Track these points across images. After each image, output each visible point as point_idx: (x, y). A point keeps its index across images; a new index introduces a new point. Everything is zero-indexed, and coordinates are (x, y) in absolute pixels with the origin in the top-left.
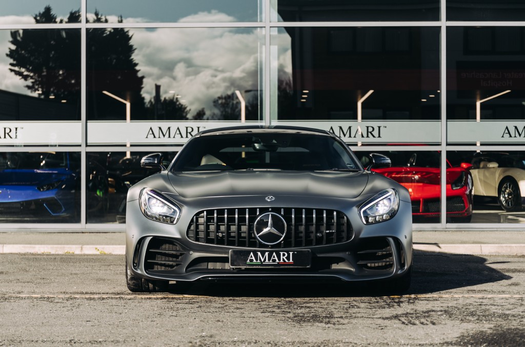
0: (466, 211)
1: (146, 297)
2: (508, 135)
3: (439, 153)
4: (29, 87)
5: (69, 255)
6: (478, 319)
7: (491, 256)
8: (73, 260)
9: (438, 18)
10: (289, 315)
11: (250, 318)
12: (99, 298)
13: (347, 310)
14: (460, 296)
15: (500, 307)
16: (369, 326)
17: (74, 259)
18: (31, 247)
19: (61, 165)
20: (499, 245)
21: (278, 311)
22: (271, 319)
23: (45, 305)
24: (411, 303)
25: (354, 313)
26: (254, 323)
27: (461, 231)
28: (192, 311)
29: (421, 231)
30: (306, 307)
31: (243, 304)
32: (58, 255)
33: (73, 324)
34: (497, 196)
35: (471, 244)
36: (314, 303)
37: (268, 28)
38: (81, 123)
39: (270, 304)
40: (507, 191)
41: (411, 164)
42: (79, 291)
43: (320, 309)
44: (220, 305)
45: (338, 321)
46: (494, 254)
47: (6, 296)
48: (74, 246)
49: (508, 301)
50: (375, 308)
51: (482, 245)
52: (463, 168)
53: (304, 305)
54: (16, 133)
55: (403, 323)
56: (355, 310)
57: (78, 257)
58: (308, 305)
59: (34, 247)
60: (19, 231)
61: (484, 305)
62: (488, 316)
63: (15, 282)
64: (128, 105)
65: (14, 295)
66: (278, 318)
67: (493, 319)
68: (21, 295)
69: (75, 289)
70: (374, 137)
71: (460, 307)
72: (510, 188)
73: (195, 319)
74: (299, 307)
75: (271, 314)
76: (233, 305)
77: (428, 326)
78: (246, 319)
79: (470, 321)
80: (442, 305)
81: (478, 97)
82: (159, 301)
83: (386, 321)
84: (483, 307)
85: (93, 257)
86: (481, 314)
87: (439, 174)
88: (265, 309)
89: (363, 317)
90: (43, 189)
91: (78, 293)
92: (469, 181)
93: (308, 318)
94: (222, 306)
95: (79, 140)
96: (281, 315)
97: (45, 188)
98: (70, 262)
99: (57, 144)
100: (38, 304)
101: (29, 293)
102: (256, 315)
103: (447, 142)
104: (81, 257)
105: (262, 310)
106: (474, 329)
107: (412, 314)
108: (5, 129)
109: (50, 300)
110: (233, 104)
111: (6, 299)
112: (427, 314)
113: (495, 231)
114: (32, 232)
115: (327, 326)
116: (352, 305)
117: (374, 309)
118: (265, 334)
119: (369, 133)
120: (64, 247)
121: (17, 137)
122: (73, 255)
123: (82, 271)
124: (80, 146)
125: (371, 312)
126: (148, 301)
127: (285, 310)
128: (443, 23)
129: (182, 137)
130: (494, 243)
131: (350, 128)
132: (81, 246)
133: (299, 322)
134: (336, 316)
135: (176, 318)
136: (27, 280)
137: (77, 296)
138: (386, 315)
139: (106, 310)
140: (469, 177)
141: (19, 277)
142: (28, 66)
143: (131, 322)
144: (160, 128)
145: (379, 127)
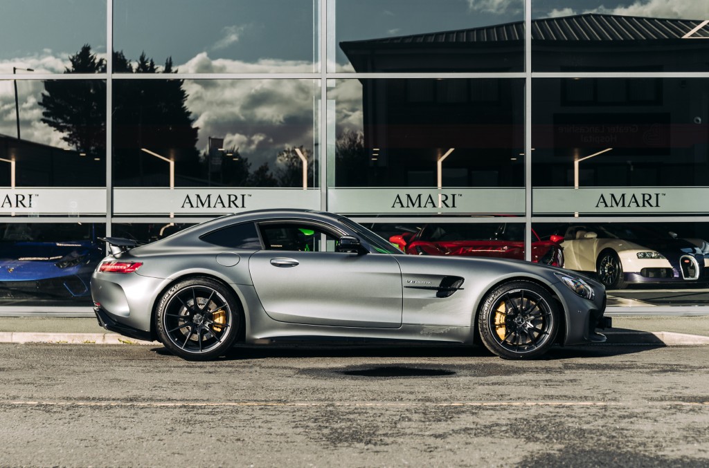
1: (163, 405)
2: (604, 204)
3: (524, 225)
4: (65, 139)
5: (89, 345)
6: (548, 437)
8: (90, 352)
9: (522, 69)
10: (326, 431)
11: (277, 435)
12: (106, 407)
13: (396, 424)
14: (534, 404)
15: (577, 420)
16: (416, 447)
17: (93, 350)
19: (85, 237)
21: (313, 425)
22: (302, 437)
23: (40, 416)
24: (474, 413)
25: (402, 428)
26: (281, 443)
28: (211, 426)
30: (348, 419)
31: (275, 415)
32: (76, 345)
33: (64, 444)
37: (324, 79)
38: (106, 190)
39: (307, 415)
40: (607, 265)
42: (86, 395)
43: (364, 423)
44: (247, 417)
45: (381, 440)
48: (95, 334)
49: (589, 411)
50: (430, 421)
52: (552, 241)
53: (347, 417)
56: (405, 424)
57: (98, 348)
58: (351, 417)
59: (49, 335)
60: (33, 315)
61: (560, 416)
62: (560, 432)
63: (14, 383)
64: (172, 164)
65: (6, 402)
66: (311, 436)
67: (566, 436)
68: (16, 402)
69: (81, 393)
71: (530, 419)
72: (610, 262)
73: (211, 436)
74: (340, 419)
75: (304, 430)
76: (262, 417)
78: (272, 438)
79: (537, 439)
80: (509, 416)
81: (576, 156)
82: (176, 411)
83: (438, 440)
84: (558, 420)
85: (117, 348)
86: (554, 429)
87: (524, 249)
88: (299, 423)
89: (412, 434)
90: (63, 265)
91: (82, 399)
92: (559, 256)
93: (347, 436)
94: (249, 418)
95: (104, 209)
96: (315, 431)
97: (65, 264)
98: (86, 356)
99: (78, 214)
100: (32, 414)
101: (25, 398)
102: (286, 432)
103: (532, 213)
104: (101, 348)
105: (294, 424)
106: (541, 452)
107: (472, 429)
109: (47, 409)
112: (489, 430)
115: (366, 447)
116: (403, 417)
117: (428, 423)
118: (289, 460)
120: (83, 336)
122: (94, 345)
124: (105, 216)
125: (423, 427)
126: (164, 411)
127: (322, 425)
128: (528, 75)
129: (224, 206)
132: (103, 334)
133: (335, 440)
134: (380, 432)
135: (190, 436)
136: (29, 381)
137: (81, 403)
138: (441, 432)
139: (110, 424)
140: (560, 251)
141: (20, 376)
142: (65, 116)
143: (134, 441)
144: (198, 196)
145: (454, 196)
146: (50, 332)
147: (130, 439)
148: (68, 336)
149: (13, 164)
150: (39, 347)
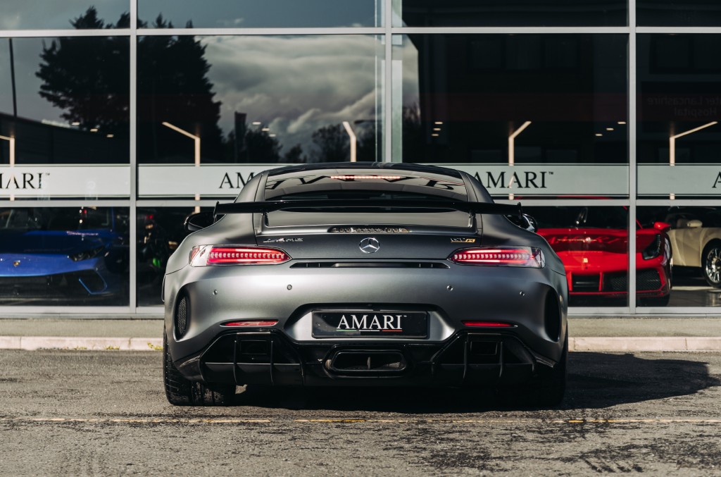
0: (662, 290)
1: (217, 421)
3: (627, 209)
4: (66, 117)
5: (112, 352)
6: (702, 462)
7: (699, 353)
8: (116, 360)
9: (624, 23)
10: (424, 454)
11: (367, 458)
12: (148, 424)
13: (509, 445)
14: (669, 421)
16: (542, 473)
17: (119, 357)
18: (59, 340)
19: (103, 224)
20: (711, 338)
21: (407, 446)
22: (398, 461)
23: (70, 436)
24: (601, 432)
25: (519, 450)
26: (374, 468)
27: (657, 318)
28: (283, 447)
29: (600, 317)
30: (448, 439)
31: (357, 434)
32: (96, 351)
33: (106, 470)
34: (701, 266)
35: (671, 336)
36: (460, 432)
37: (388, 36)
38: (129, 168)
39: (396, 434)
40: (715, 260)
41: (581, 221)
42: (120, 411)
43: (469, 443)
44: (323, 437)
45: (497, 465)
46: (705, 351)
47: (15, 420)
48: (119, 339)
50: (550, 442)
51: (688, 338)
52: (658, 229)
53: (446, 436)
54: (40, 181)
55: (594, 468)
56: (521, 445)
57: (124, 355)
58: (451, 436)
59: (64, 341)
60: (44, 317)
61: (707, 436)
62: (716, 455)
63: (31, 396)
64: (198, 141)
65: (26, 418)
66: (409, 459)
69: (114, 408)
70: (536, 186)
71: (672, 439)
72: (718, 256)
73: (286, 460)
74: (438, 439)
75: (398, 452)
76: (342, 436)
77: (632, 474)
78: (362, 462)
79: (691, 465)
80: (645, 436)
81: (672, 131)
82: (235, 429)
83: (568, 465)
84: (706, 440)
85: (146, 355)
86: (705, 451)
87: (627, 238)
88: (389, 443)
89: (532, 457)
90: (78, 258)
91: (118, 415)
92: (667, 248)
93: (453, 460)
94: (327, 437)
95: (127, 190)
96: (412, 454)
97: (80, 256)
98: (112, 364)
99: (97, 196)
100: (59, 433)
101: (48, 414)
102: (376, 455)
103: (637, 194)
104: (128, 355)
105: (384, 445)
107: (605, 451)
108: (24, 175)
109: (77, 427)
110: (338, 139)
111: (14, 425)
112: (626, 453)
113: (703, 317)
114: (62, 318)
115: (481, 474)
116: (515, 437)
117: (547, 444)
119: (529, 182)
120: (105, 341)
121: (42, 187)
122: (118, 351)
123: (128, 378)
124: (128, 198)
125: (544, 448)
126: (219, 429)
127: (418, 445)
128: (632, 29)
130: (703, 336)
131: (502, 174)
132: (128, 339)
133: (440, 465)
134: (493, 455)
135: (259, 459)
136: (49, 393)
137: (117, 420)
138: (567, 455)
139: (157, 445)
140: (666, 241)
141: (38, 388)
142: (67, 89)
143: (193, 466)
144: (239, 174)
145: (543, 174)
146: (66, 336)
147: (186, 463)
148: (87, 341)
149: (12, 142)
150: (53, 354)
